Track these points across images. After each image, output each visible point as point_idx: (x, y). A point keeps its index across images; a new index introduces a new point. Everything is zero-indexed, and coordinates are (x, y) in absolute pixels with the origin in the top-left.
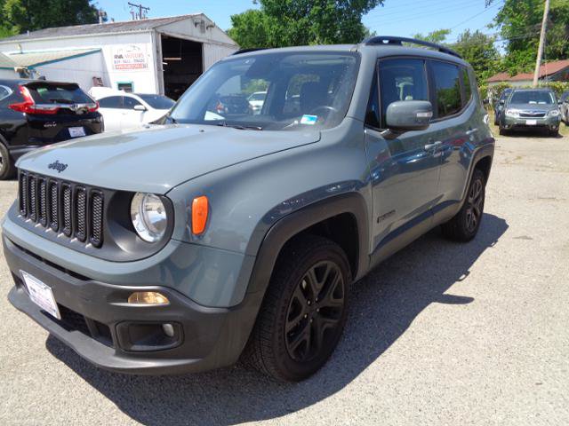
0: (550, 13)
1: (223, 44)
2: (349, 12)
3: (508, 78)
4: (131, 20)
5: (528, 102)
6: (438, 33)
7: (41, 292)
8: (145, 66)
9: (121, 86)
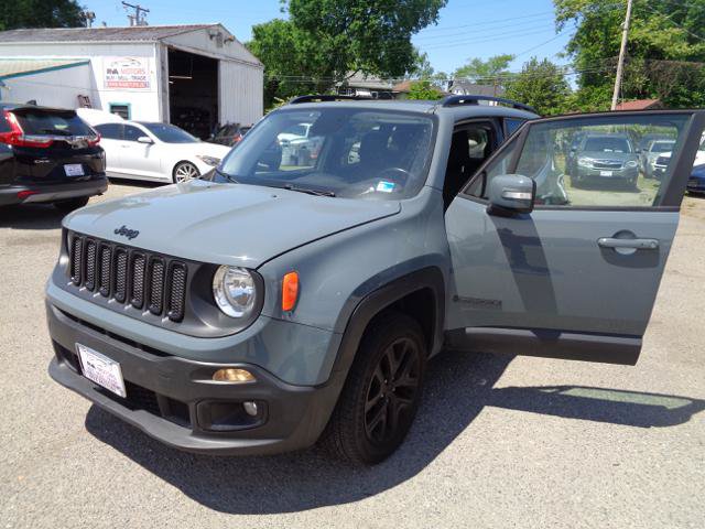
0: (628, 44)
1: (244, 63)
2: (396, 29)
4: (128, 26)
5: (602, 150)
6: (500, 59)
7: (104, 368)
8: (146, 85)
9: (114, 108)
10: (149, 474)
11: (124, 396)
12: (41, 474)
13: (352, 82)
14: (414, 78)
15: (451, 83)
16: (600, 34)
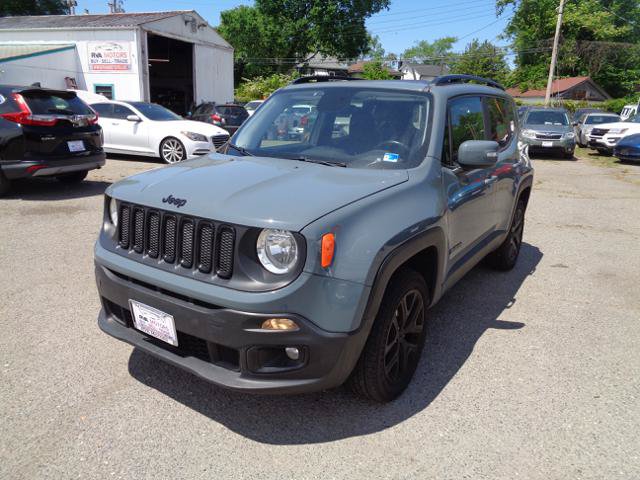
0: (562, 27)
1: (216, 46)
2: (351, 15)
3: (519, 94)
4: (109, 13)
5: (543, 123)
6: (444, 41)
7: (157, 321)
8: (128, 68)
9: (99, 89)
10: (194, 413)
11: (177, 345)
12: (100, 415)
13: (312, 64)
14: (367, 59)
15: (401, 64)
16: (536, 18)
